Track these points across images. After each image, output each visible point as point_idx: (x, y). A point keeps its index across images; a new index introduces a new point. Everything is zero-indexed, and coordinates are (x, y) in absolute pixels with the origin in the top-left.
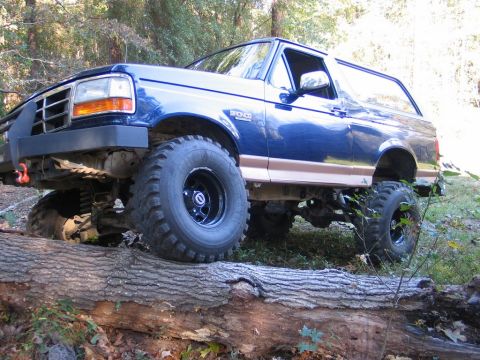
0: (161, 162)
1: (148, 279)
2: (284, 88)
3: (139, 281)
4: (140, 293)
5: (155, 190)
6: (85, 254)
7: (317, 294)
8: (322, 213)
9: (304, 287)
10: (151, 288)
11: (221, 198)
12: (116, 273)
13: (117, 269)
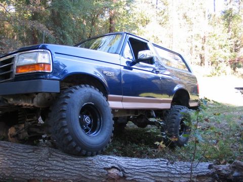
0: (67, 100)
1: (59, 166)
2: (129, 58)
3: (54, 167)
4: (54, 175)
5: (64, 117)
6: (22, 151)
7: (155, 174)
8: (143, 121)
9: (147, 170)
10: (61, 172)
11: (98, 120)
12: (40, 163)
13: (41, 161)
